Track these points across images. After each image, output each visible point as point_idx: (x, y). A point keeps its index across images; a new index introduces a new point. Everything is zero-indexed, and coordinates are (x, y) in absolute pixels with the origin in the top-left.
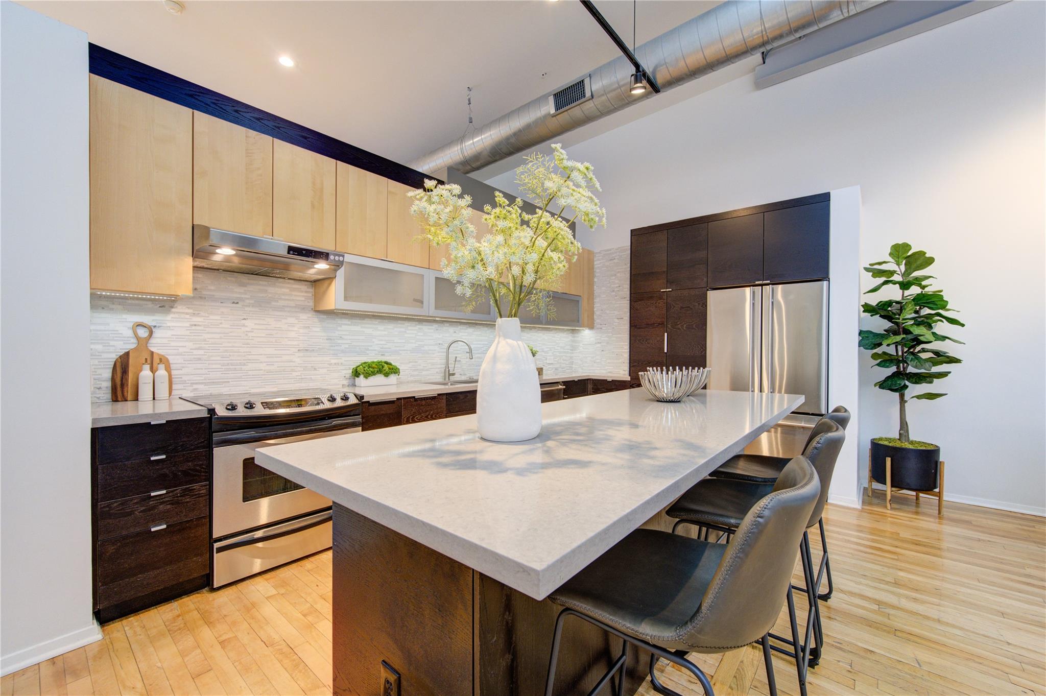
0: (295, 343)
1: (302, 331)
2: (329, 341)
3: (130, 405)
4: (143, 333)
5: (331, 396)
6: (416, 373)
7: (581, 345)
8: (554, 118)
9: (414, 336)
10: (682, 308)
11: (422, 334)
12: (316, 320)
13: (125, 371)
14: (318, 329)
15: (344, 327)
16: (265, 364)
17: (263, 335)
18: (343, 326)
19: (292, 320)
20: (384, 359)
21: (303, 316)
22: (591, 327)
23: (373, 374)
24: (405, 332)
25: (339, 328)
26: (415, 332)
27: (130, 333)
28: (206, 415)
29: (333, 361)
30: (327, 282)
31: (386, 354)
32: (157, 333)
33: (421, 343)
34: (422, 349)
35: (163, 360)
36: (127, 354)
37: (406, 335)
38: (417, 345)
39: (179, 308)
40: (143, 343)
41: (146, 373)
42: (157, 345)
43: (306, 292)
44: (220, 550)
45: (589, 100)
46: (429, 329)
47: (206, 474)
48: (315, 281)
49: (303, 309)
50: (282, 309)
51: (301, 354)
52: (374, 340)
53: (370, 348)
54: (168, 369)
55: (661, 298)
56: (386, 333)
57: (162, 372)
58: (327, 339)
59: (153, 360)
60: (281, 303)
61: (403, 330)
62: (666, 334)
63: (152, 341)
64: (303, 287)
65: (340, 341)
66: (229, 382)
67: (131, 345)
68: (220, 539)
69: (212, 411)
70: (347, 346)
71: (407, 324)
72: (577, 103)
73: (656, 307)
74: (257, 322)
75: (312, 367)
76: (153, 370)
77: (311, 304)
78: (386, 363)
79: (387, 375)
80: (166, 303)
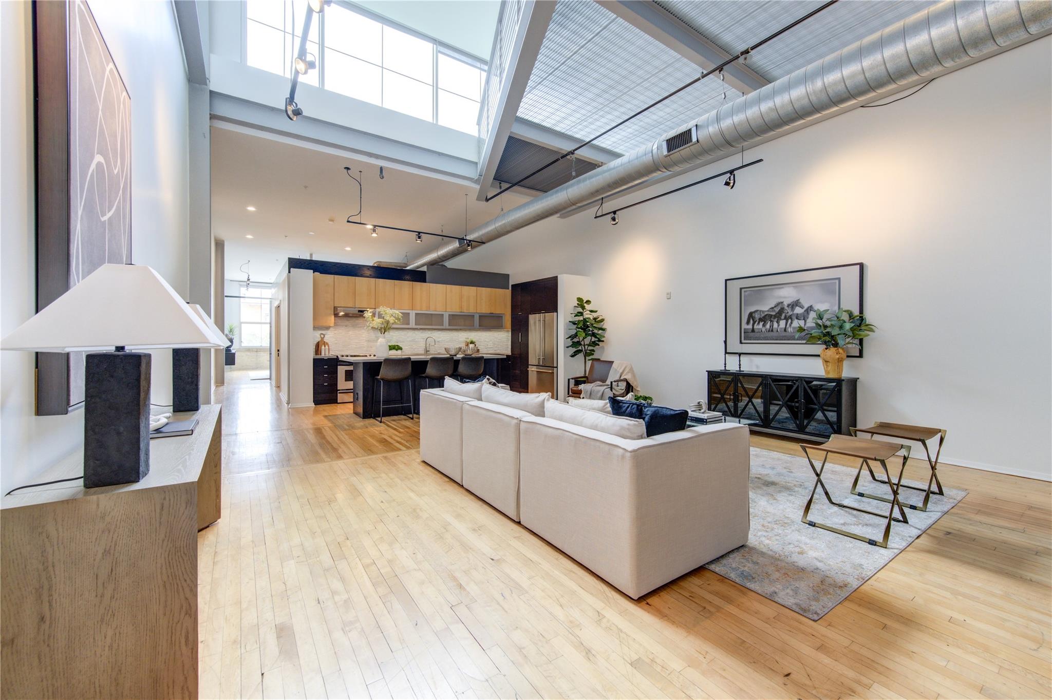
0: (365, 339)
1: (366, 335)
3: (319, 356)
4: (322, 336)
10: (524, 322)
11: (414, 335)
13: (318, 347)
14: (370, 335)
16: (354, 346)
17: (354, 336)
19: (363, 331)
20: (396, 344)
23: (394, 349)
26: (411, 334)
27: (319, 336)
28: (336, 357)
31: (398, 342)
32: (326, 336)
33: (414, 338)
35: (327, 344)
36: (319, 342)
37: (407, 335)
39: (331, 329)
40: (322, 339)
41: (323, 347)
42: (326, 340)
44: (339, 393)
46: (418, 332)
47: (336, 372)
51: (366, 342)
52: (394, 338)
53: (392, 340)
54: (328, 346)
55: (519, 317)
56: (399, 334)
57: (327, 347)
59: (325, 344)
62: (520, 333)
63: (325, 338)
67: (319, 339)
68: (339, 390)
69: (337, 357)
71: (408, 330)
74: (352, 332)
75: (370, 347)
76: (325, 346)
78: (397, 346)
79: (397, 350)
80: (328, 328)
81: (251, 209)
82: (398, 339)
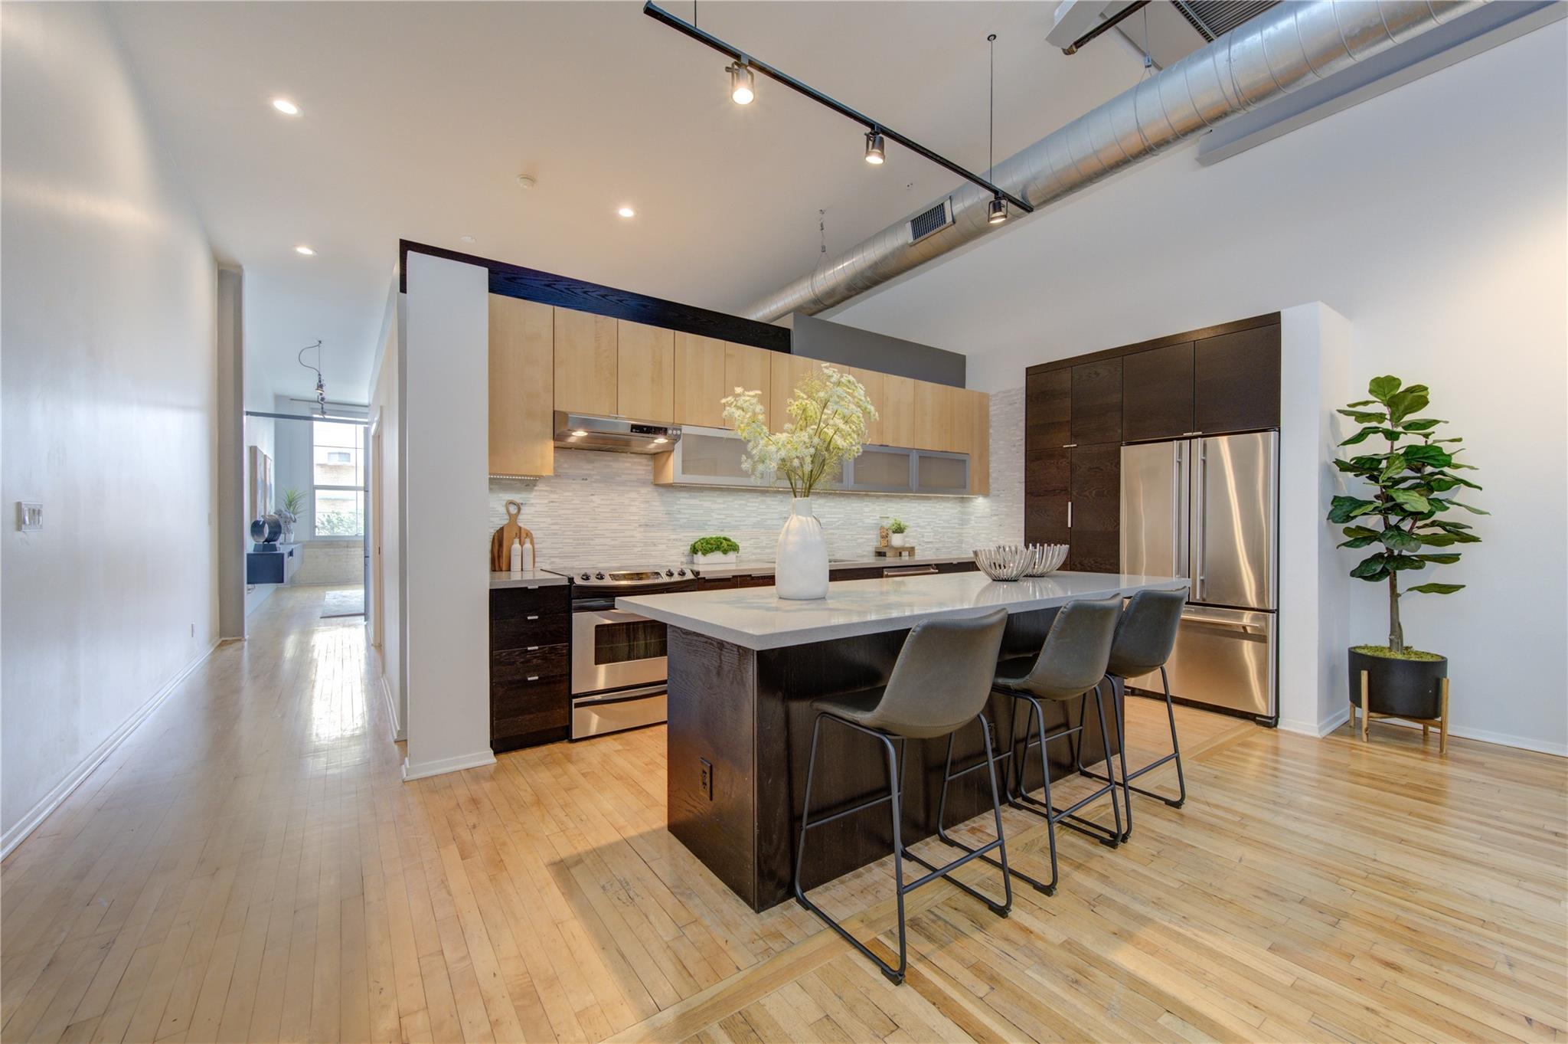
0: (637, 518)
1: (642, 506)
2: (667, 516)
3: (504, 574)
4: (513, 510)
5: (669, 571)
6: (759, 551)
7: (973, 518)
8: (913, 247)
9: (755, 508)
10: (1090, 469)
11: (764, 507)
12: (656, 494)
13: (501, 545)
14: (657, 504)
16: (609, 540)
17: (608, 510)
18: (682, 500)
19: (633, 495)
20: (726, 534)
21: (644, 490)
22: (986, 493)
23: (712, 550)
24: (744, 505)
25: (678, 502)
26: (757, 505)
27: (503, 510)
28: (566, 582)
29: (673, 537)
30: (666, 455)
31: (725, 529)
32: (525, 510)
33: (763, 517)
34: (765, 523)
35: (529, 535)
36: (502, 529)
37: (747, 508)
38: (759, 519)
39: (541, 487)
40: (513, 518)
41: (516, 546)
42: (523, 521)
43: (646, 465)
44: (578, 705)
45: (951, 225)
46: (773, 501)
47: (566, 635)
48: (655, 454)
49: (643, 483)
50: (624, 483)
51: (642, 529)
52: (713, 514)
53: (709, 523)
54: (532, 543)
55: (1063, 457)
56: (725, 506)
57: (528, 545)
58: (666, 514)
59: (522, 535)
60: (624, 478)
61: (743, 502)
62: (1070, 503)
63: (521, 517)
64: (644, 460)
65: (679, 516)
66: (579, 556)
67: (504, 521)
68: (577, 696)
69: (571, 580)
70: (685, 521)
71: (748, 495)
72: (938, 229)
73: (1058, 468)
74: (603, 497)
75: (652, 542)
76: (521, 544)
77: (651, 477)
78: (725, 539)
79: (725, 552)
80: (529, 483)
81: (285, 106)
82: (724, 521)
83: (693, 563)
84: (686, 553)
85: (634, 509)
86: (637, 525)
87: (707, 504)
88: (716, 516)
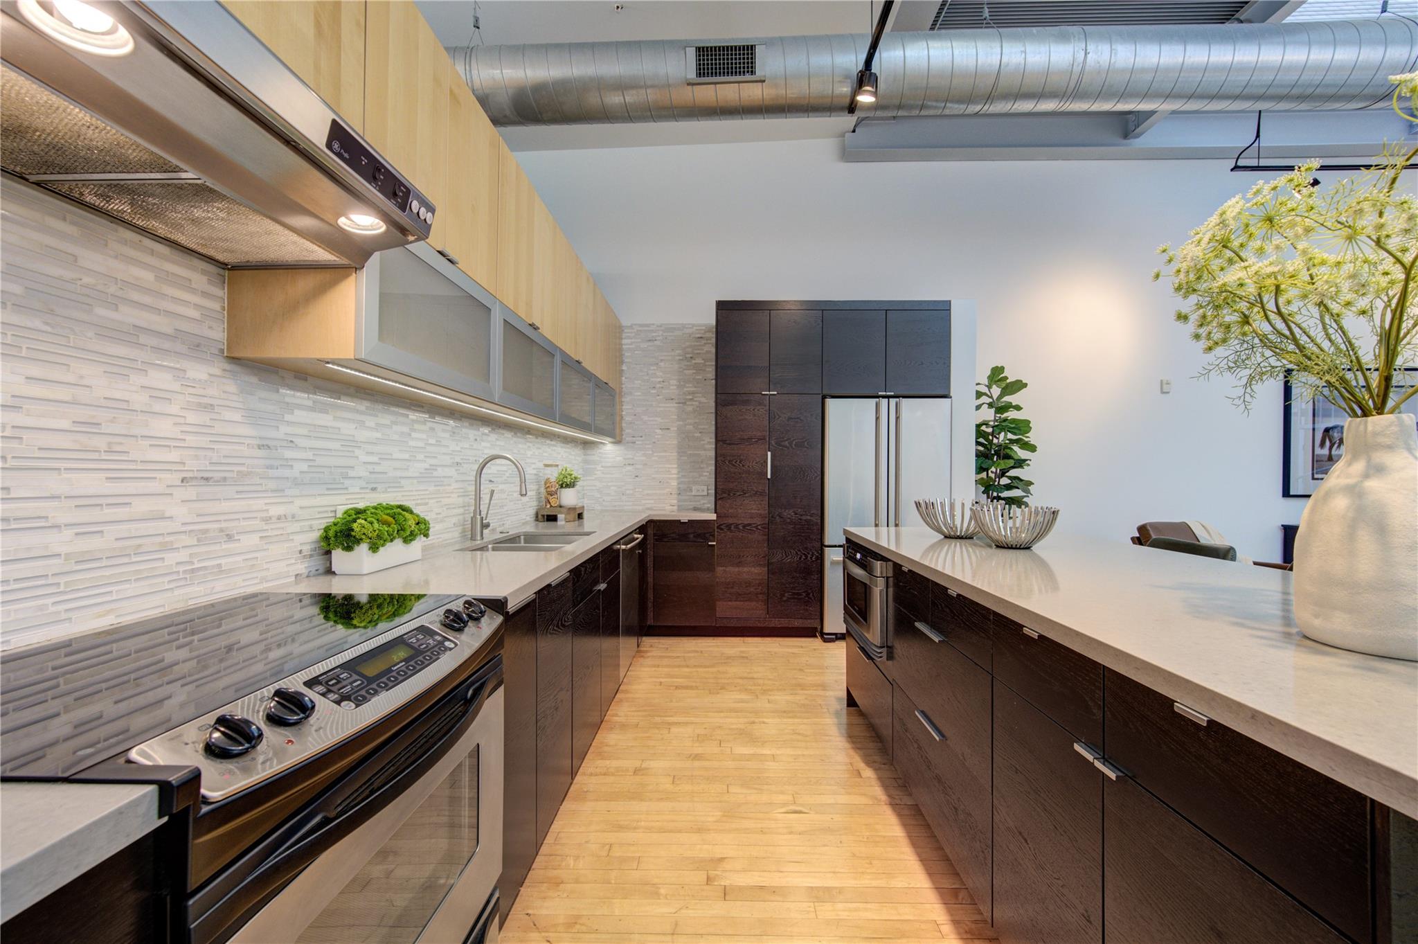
0: (173, 456)
1: (192, 418)
2: (261, 453)
7: (599, 468)
8: (690, 87)
9: (421, 444)
10: (790, 418)
12: (231, 387)
14: (237, 417)
15: (300, 415)
16: (68, 534)
17: (65, 424)
18: (297, 412)
19: (161, 379)
21: (199, 372)
24: (410, 435)
25: (288, 417)
26: (424, 436)
29: (275, 511)
30: (305, 283)
31: (380, 487)
33: (433, 461)
34: (435, 474)
37: (412, 443)
43: (205, 294)
45: (761, 81)
46: (443, 430)
48: (235, 268)
49: (196, 348)
50: (131, 335)
51: (191, 492)
52: (357, 452)
53: (351, 473)
55: (760, 404)
56: (379, 435)
58: (259, 447)
60: (128, 316)
62: (769, 453)
64: (198, 276)
65: (289, 454)
70: (304, 467)
72: (739, 78)
73: (755, 415)
74: (35, 370)
75: (221, 530)
77: (218, 333)
78: (404, 509)
82: (378, 469)
83: (334, 573)
84: (307, 549)
85: (164, 428)
86: (176, 478)
87: (348, 428)
88: (364, 458)
